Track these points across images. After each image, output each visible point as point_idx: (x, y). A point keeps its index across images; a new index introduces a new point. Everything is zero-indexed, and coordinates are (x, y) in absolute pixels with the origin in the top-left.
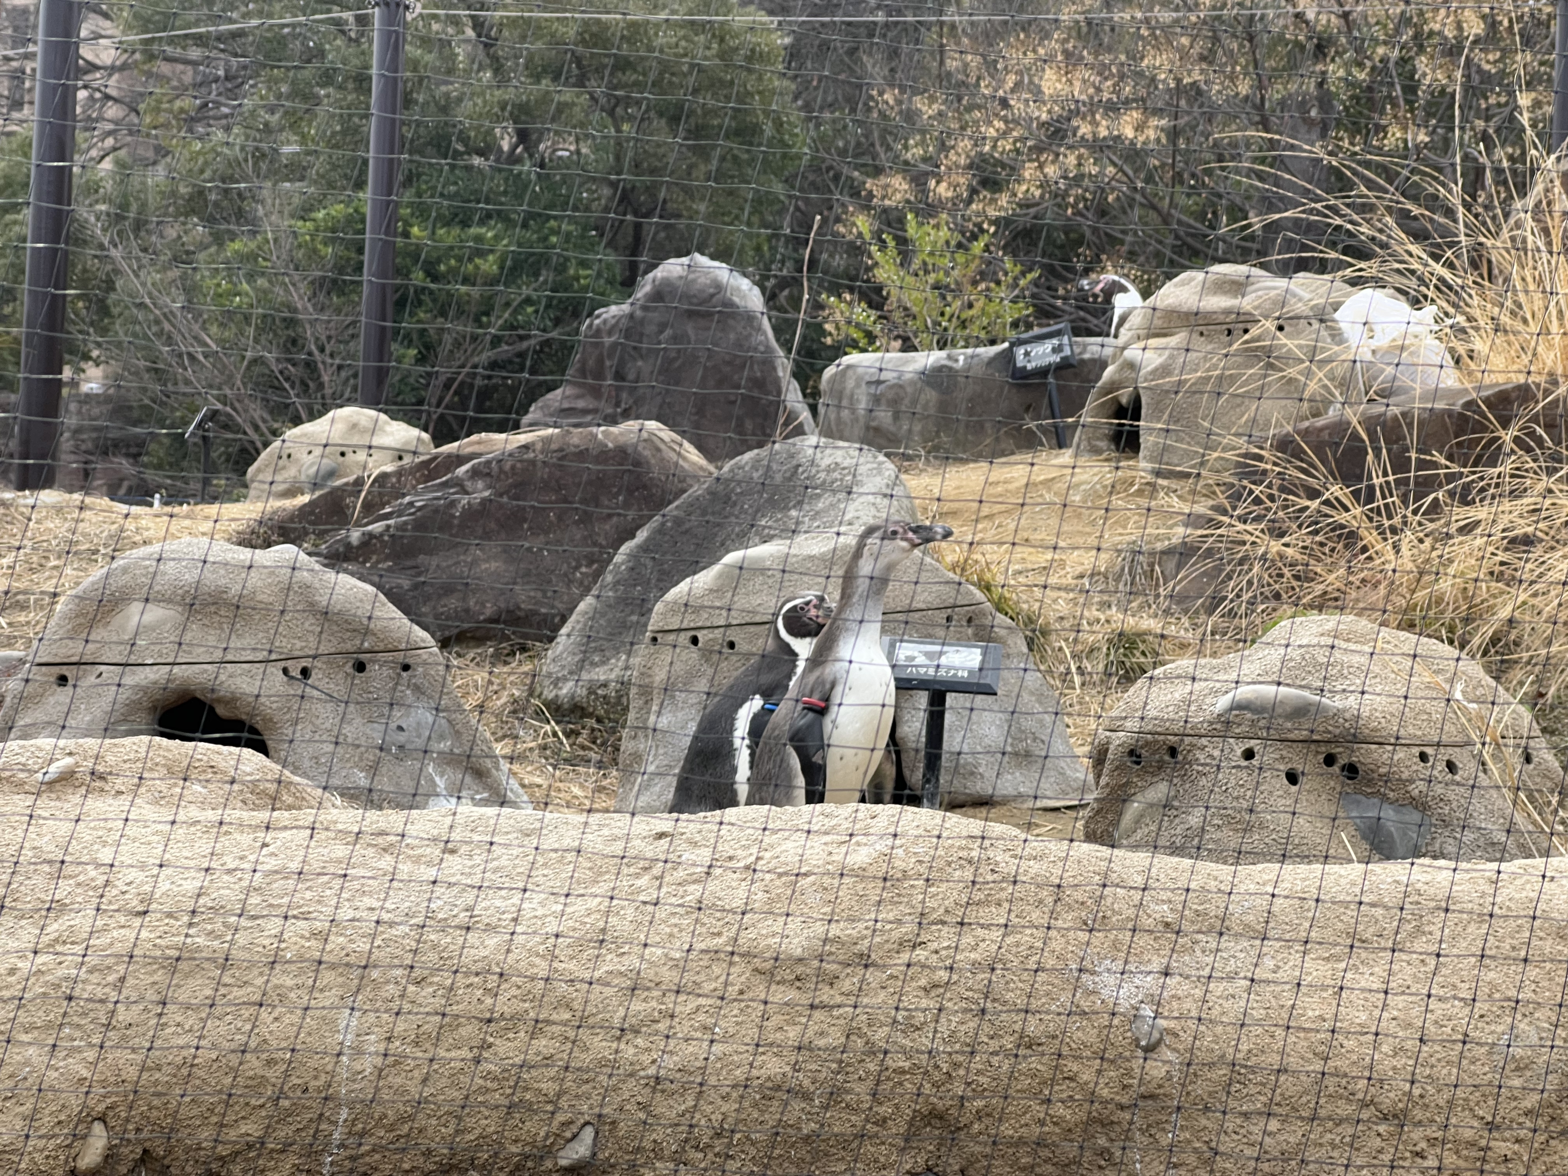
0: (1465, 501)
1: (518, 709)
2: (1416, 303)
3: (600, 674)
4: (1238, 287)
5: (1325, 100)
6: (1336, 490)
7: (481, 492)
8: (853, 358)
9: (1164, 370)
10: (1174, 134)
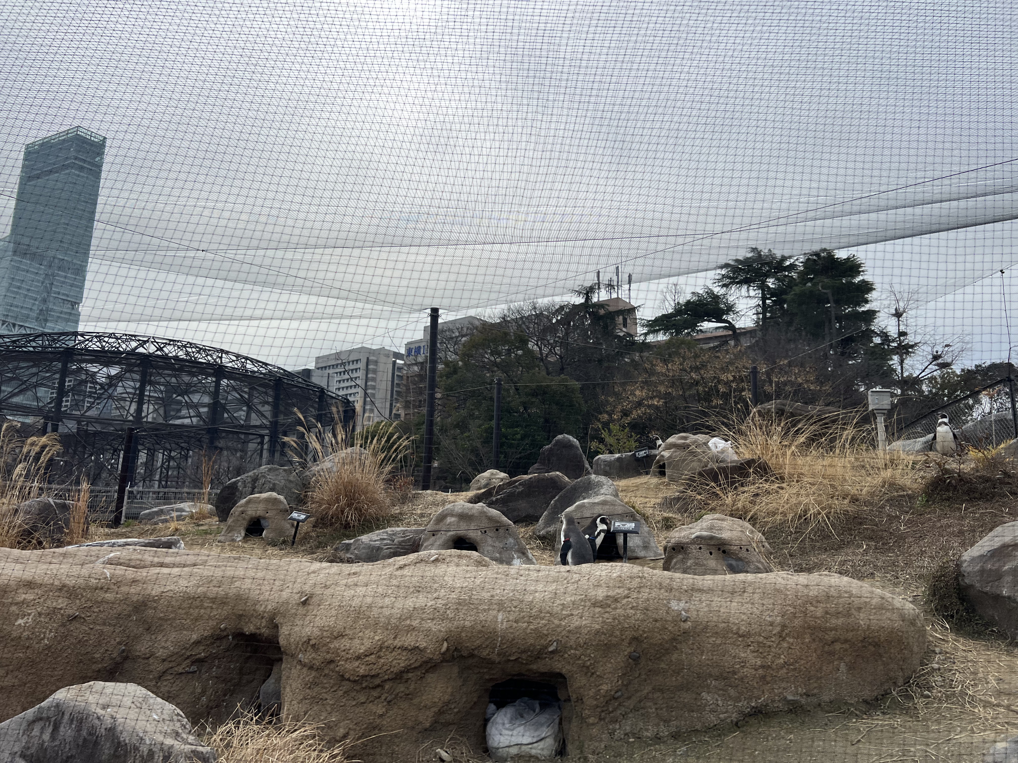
0: (742, 486)
1: (531, 537)
2: (726, 441)
3: (549, 529)
4: (685, 438)
5: (698, 394)
6: (713, 484)
7: (521, 489)
8: (600, 456)
9: (670, 457)
10: (666, 403)
